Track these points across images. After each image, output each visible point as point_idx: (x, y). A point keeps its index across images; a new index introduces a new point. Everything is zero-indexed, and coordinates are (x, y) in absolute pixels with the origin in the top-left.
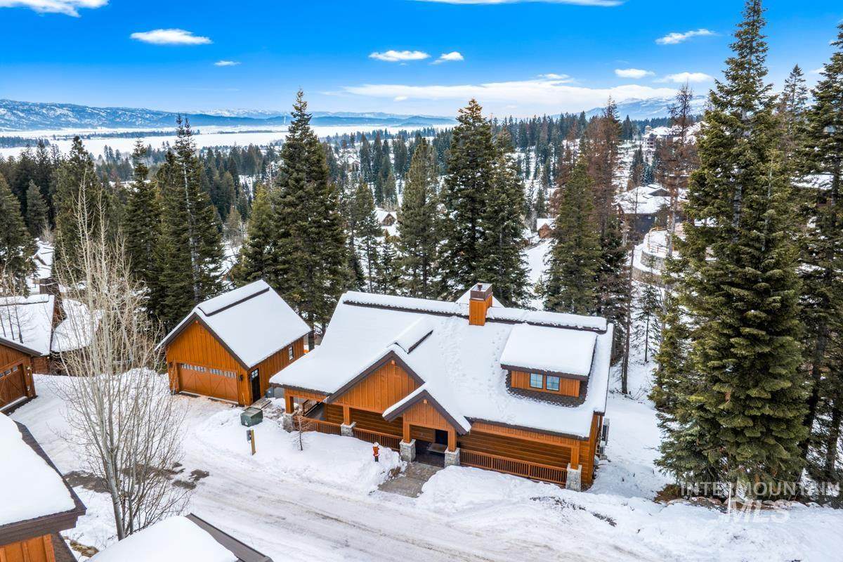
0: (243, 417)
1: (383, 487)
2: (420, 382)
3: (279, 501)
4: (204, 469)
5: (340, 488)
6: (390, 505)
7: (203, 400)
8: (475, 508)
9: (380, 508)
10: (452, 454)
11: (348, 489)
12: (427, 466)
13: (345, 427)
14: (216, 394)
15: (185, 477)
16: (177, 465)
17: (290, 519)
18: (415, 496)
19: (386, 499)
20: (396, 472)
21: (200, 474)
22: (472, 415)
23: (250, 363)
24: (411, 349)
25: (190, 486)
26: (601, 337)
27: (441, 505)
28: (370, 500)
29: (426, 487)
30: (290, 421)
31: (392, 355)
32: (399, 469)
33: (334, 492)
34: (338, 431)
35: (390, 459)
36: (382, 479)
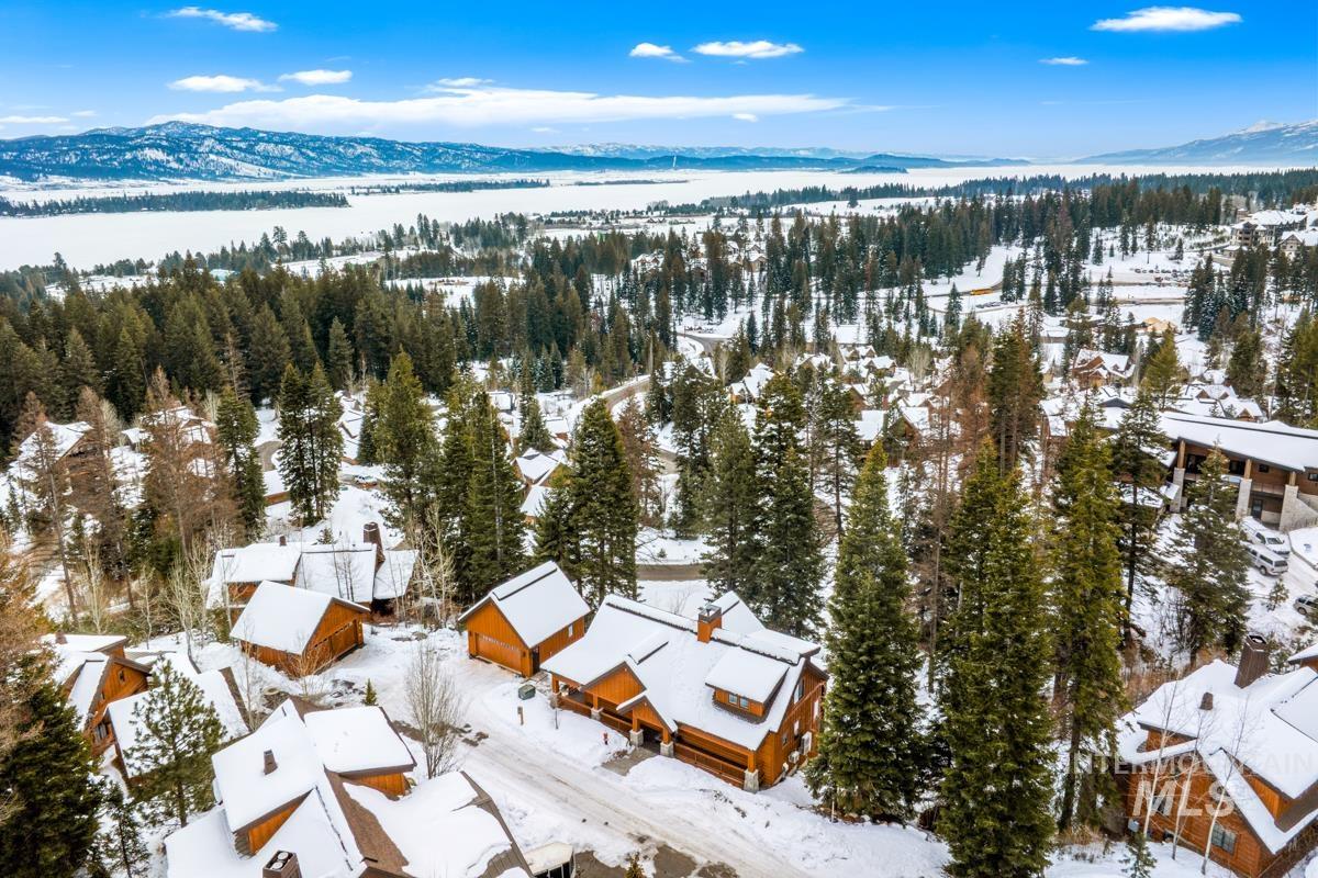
0: (520, 690)
1: (604, 765)
2: (644, 689)
3: (531, 765)
4: (485, 732)
5: (574, 761)
6: (604, 779)
7: (494, 666)
8: (656, 790)
9: (596, 780)
10: (665, 747)
11: (580, 763)
12: (648, 752)
13: (595, 711)
14: (505, 664)
15: (471, 737)
16: (467, 726)
17: (535, 778)
18: (624, 775)
19: (605, 775)
20: (622, 754)
21: (482, 736)
22: (678, 720)
23: (531, 643)
24: (640, 661)
25: (473, 744)
26: (792, 668)
27: (635, 784)
28: (594, 773)
29: (634, 770)
30: (555, 700)
31: (624, 665)
32: (625, 752)
33: (570, 763)
34: (589, 714)
35: (619, 741)
36: (608, 758)
